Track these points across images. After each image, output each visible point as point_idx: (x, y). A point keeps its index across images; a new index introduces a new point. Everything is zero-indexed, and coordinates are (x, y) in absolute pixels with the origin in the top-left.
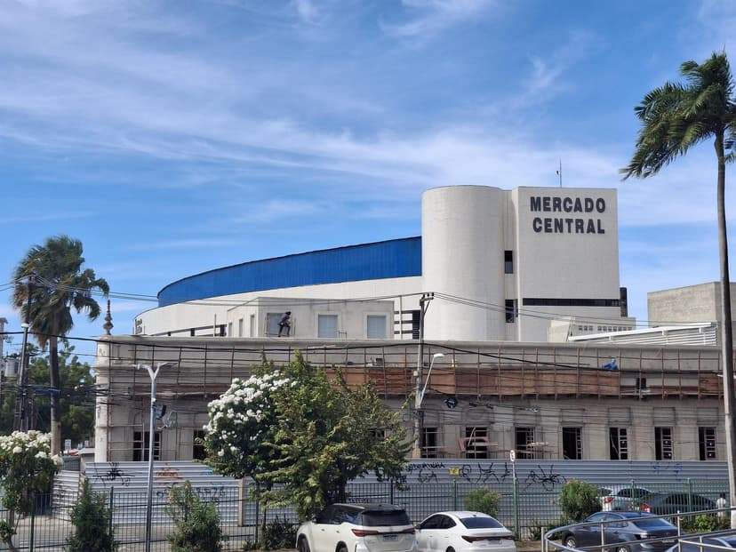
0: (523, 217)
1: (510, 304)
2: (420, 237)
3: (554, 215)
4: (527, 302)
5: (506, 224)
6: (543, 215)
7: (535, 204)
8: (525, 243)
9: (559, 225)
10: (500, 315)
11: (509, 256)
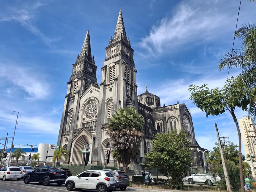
0: (50, 147)
1: (47, 157)
2: (38, 148)
3: (53, 147)
4: (49, 157)
5: (48, 148)
6: (52, 147)
7: (51, 146)
8: (50, 150)
9: (54, 149)
10: (46, 157)
11: (48, 151)
